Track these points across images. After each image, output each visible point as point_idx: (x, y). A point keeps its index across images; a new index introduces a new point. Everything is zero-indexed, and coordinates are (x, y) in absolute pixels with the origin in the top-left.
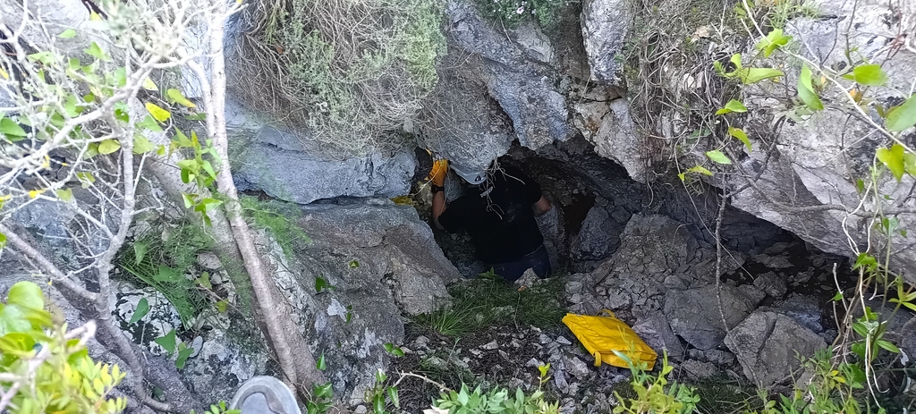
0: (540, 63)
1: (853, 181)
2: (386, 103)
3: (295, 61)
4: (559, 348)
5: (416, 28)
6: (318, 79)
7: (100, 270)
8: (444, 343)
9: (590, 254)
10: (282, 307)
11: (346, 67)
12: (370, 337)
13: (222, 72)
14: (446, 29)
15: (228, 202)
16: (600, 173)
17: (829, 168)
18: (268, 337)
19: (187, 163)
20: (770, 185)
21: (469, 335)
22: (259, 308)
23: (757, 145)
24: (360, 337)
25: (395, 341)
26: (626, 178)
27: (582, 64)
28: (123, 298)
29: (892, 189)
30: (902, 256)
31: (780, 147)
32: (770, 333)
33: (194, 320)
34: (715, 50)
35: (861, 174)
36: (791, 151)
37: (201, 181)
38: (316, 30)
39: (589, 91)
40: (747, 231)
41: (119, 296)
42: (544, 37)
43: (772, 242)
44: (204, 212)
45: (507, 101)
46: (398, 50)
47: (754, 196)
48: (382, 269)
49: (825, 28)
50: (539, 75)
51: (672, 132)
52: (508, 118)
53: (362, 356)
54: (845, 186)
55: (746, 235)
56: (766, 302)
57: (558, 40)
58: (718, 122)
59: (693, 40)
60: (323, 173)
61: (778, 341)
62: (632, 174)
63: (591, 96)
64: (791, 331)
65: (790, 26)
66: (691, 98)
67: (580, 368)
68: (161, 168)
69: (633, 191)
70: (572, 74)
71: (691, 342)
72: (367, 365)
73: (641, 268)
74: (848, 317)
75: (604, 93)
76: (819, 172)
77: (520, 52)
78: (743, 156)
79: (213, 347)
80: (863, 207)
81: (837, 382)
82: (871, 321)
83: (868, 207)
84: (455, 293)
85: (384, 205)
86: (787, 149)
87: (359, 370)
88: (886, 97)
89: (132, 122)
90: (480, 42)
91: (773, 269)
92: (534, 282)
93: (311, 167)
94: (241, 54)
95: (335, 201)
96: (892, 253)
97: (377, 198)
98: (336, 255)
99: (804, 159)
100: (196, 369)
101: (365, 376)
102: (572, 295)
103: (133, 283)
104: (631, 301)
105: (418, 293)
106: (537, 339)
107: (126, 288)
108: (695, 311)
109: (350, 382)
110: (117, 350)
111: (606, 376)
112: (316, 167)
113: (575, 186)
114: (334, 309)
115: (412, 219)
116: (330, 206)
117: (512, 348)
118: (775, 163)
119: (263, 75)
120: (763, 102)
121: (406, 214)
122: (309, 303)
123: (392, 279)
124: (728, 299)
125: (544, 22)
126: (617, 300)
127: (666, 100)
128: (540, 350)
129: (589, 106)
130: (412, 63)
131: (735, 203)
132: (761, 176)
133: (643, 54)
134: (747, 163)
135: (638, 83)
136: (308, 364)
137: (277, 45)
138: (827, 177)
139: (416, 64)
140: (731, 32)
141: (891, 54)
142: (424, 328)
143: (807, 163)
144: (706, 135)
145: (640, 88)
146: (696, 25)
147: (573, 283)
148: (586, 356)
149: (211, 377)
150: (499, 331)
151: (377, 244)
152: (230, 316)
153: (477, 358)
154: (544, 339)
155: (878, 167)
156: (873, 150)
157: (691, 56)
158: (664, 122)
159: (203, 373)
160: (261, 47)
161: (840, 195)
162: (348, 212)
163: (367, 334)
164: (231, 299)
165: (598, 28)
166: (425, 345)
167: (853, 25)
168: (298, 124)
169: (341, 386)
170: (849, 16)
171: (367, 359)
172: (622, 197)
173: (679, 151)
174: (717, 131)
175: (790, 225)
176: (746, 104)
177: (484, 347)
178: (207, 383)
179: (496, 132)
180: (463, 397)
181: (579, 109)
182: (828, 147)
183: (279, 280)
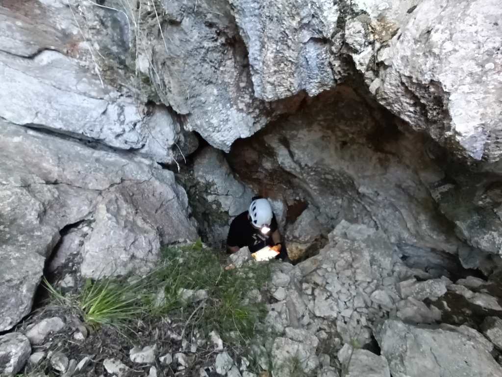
9: (297, 238)
113: (298, 195)
147: (281, 276)
151: (101, 188)
179: (243, 110)
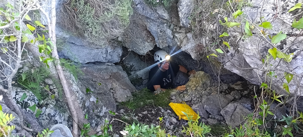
0: (164, 19)
1: (261, 60)
2: (112, 30)
3: (81, 14)
4: (167, 114)
5: (123, 5)
6: (89, 20)
7: (8, 81)
8: (129, 111)
9: (179, 84)
10: (74, 97)
11: (99, 17)
12: (104, 109)
13: (55, 16)
14: (133, 6)
15: (55, 60)
16: (183, 57)
17: (254, 56)
18: (69, 108)
19: (41, 46)
20: (236, 61)
21: (138, 109)
22: (66, 97)
23: (232, 48)
24: (101, 109)
25: (113, 111)
26: (191, 59)
27: (178, 20)
28: (18, 93)
29: (273, 63)
30: (276, 84)
31: (239, 49)
32: (235, 110)
33: (43, 101)
34: (220, 17)
35: (264, 58)
36: (243, 50)
37: (46, 52)
38: (89, 4)
39: (180, 29)
40: (229, 77)
41: (16, 92)
42: (166, 11)
43: (237, 81)
44: (47, 63)
45: (153, 32)
46: (116, 12)
47: (231, 65)
48: (110, 86)
49: (254, 10)
50: (164, 23)
51: (206, 43)
52: (154, 38)
53: (101, 115)
54: (259, 62)
55: (229, 79)
56: (234, 100)
57: (170, 12)
58: (220, 40)
59: (213, 13)
60: (90, 54)
61: (237, 113)
62: (193, 57)
63: (180, 31)
64: (241, 110)
65: (243, 9)
66: (212, 32)
67: (174, 120)
68: (32, 47)
69: (193, 63)
70: (174, 23)
71: (210, 113)
72: (103, 118)
73: (195, 88)
74: (258, 103)
75: (185, 30)
76: (251, 57)
77: (158, 15)
78: (228, 52)
79: (49, 110)
80: (264, 68)
81: (254, 124)
82: (265, 105)
83: (265, 68)
84: (134, 95)
85: (111, 65)
86: (241, 49)
87: (100, 120)
88: (272, 33)
89: (21, 30)
90: (145, 11)
91: (237, 90)
92: (160, 92)
93: (86, 51)
94: (62, 11)
95: (94, 63)
96: (272, 83)
97: (109, 63)
98: (94, 81)
99: (247, 53)
100: (43, 118)
101: (102, 122)
102: (172, 97)
103: (22, 88)
104: (192, 99)
105: (121, 95)
106: (160, 111)
107: (19, 90)
108: (212, 102)
109: (97, 124)
110: (14, 110)
111: (182, 123)
112: (88, 51)
114: (93, 99)
115: (120, 70)
116: (92, 65)
117: (152, 114)
118: (238, 54)
119: (70, 18)
120: (234, 34)
121: (118, 68)
122: (83, 97)
123: (113, 90)
124: (222, 99)
125: (166, 6)
126: (187, 98)
127: (204, 33)
128: (161, 114)
129: (180, 34)
130: (121, 17)
131: (225, 67)
132: (233, 58)
133: (197, 17)
134: (229, 54)
135: (195, 27)
136: (82, 117)
137: (75, 8)
138: (253, 59)
139: (122, 17)
140: (225, 11)
141: (274, 20)
142: (123, 106)
143: (247, 54)
144: (216, 44)
145: (196, 29)
146: (214, 8)
147: (173, 93)
148: (176, 117)
149: (48, 121)
150: (148, 108)
151: (108, 78)
152: (56, 100)
153: (140, 117)
154: (163, 111)
155: (269, 55)
156: (267, 50)
157: (212, 19)
158: (203, 40)
159: (45, 119)
160: (69, 9)
161: (257, 65)
162: (98, 67)
163: (103, 108)
164: (56, 94)
165: (183, 8)
166: (123, 112)
167: (263, 10)
168: (81, 35)
169: (94, 125)
170: (262, 7)
171: (103, 116)
172: (190, 65)
173: (208, 49)
174: (220, 43)
175: (242, 74)
176: (229, 34)
177: (143, 113)
178: (47, 123)
179: (149, 42)
180: (133, 127)
181: (176, 35)
182: (254, 49)
183: (73, 89)
